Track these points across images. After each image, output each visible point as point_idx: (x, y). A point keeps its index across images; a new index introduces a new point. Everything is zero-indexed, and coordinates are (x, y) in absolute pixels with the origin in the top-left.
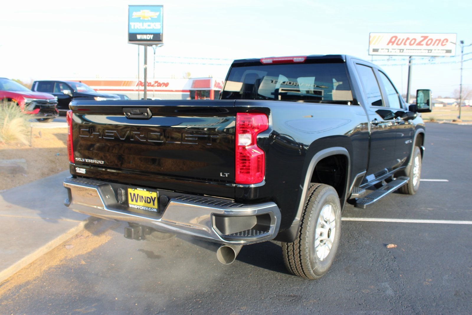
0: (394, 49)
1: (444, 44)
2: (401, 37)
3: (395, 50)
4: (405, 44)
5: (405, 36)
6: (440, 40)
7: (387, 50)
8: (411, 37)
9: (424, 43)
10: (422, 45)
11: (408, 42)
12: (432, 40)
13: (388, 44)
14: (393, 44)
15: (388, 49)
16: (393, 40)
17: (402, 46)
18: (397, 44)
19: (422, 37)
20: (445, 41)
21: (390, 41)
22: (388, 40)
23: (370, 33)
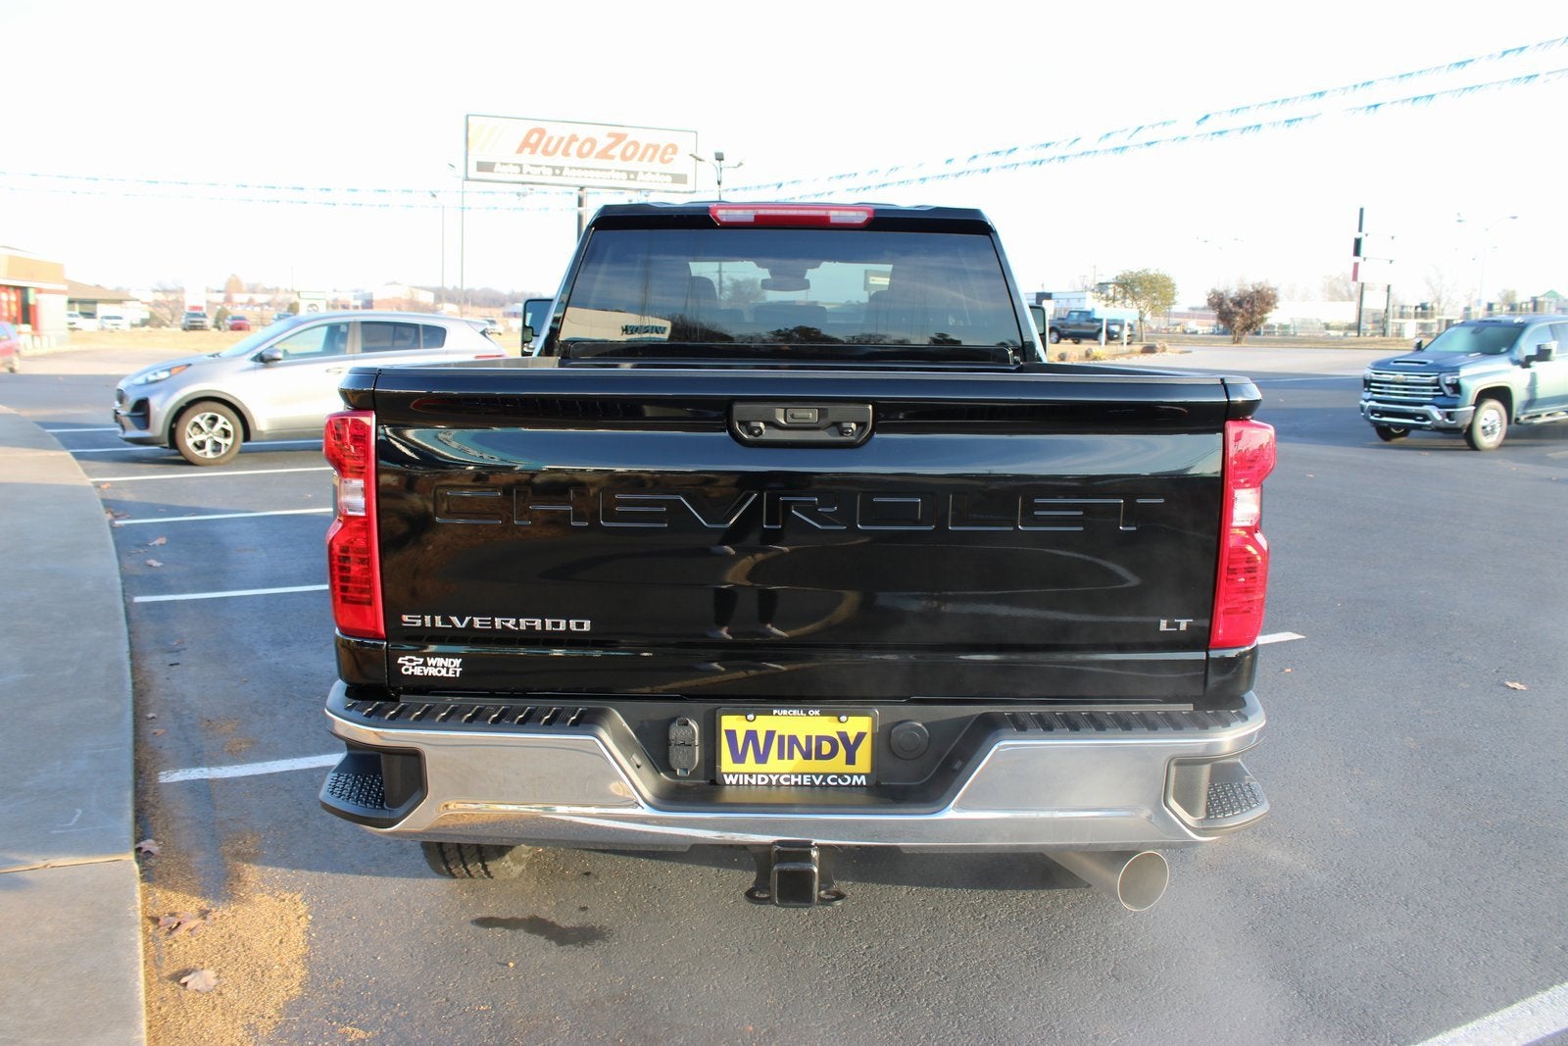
0: (536, 166)
1: (667, 157)
2: (555, 131)
3: (538, 170)
4: (566, 153)
5: (567, 131)
6: (656, 148)
7: (517, 169)
8: (583, 133)
9: (617, 151)
10: (612, 157)
11: (574, 147)
12: (636, 144)
13: (520, 151)
14: (533, 152)
15: (521, 166)
16: (534, 139)
17: (558, 160)
18: (545, 152)
19: (610, 135)
20: (670, 150)
21: (525, 144)
22: (521, 139)
23: (468, 116)
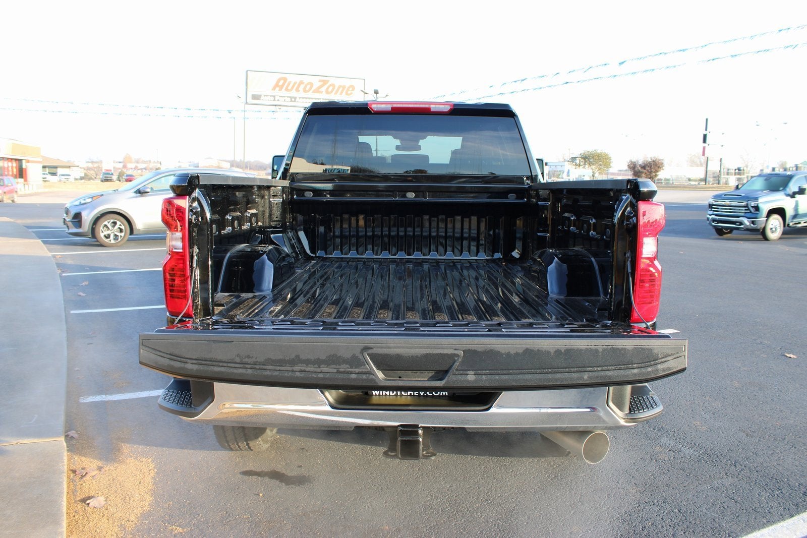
0: (282, 97)
1: (349, 92)
2: (292, 79)
3: (283, 99)
4: (297, 90)
5: (298, 79)
6: (344, 87)
7: (273, 98)
8: (307, 79)
9: (324, 89)
10: (321, 92)
11: (302, 87)
12: (333, 85)
13: (274, 89)
14: (280, 90)
15: (274, 97)
16: (281, 83)
17: (294, 93)
18: (287, 90)
19: (320, 81)
20: (351, 89)
21: (277, 85)
22: (274, 83)
23: (247, 71)
